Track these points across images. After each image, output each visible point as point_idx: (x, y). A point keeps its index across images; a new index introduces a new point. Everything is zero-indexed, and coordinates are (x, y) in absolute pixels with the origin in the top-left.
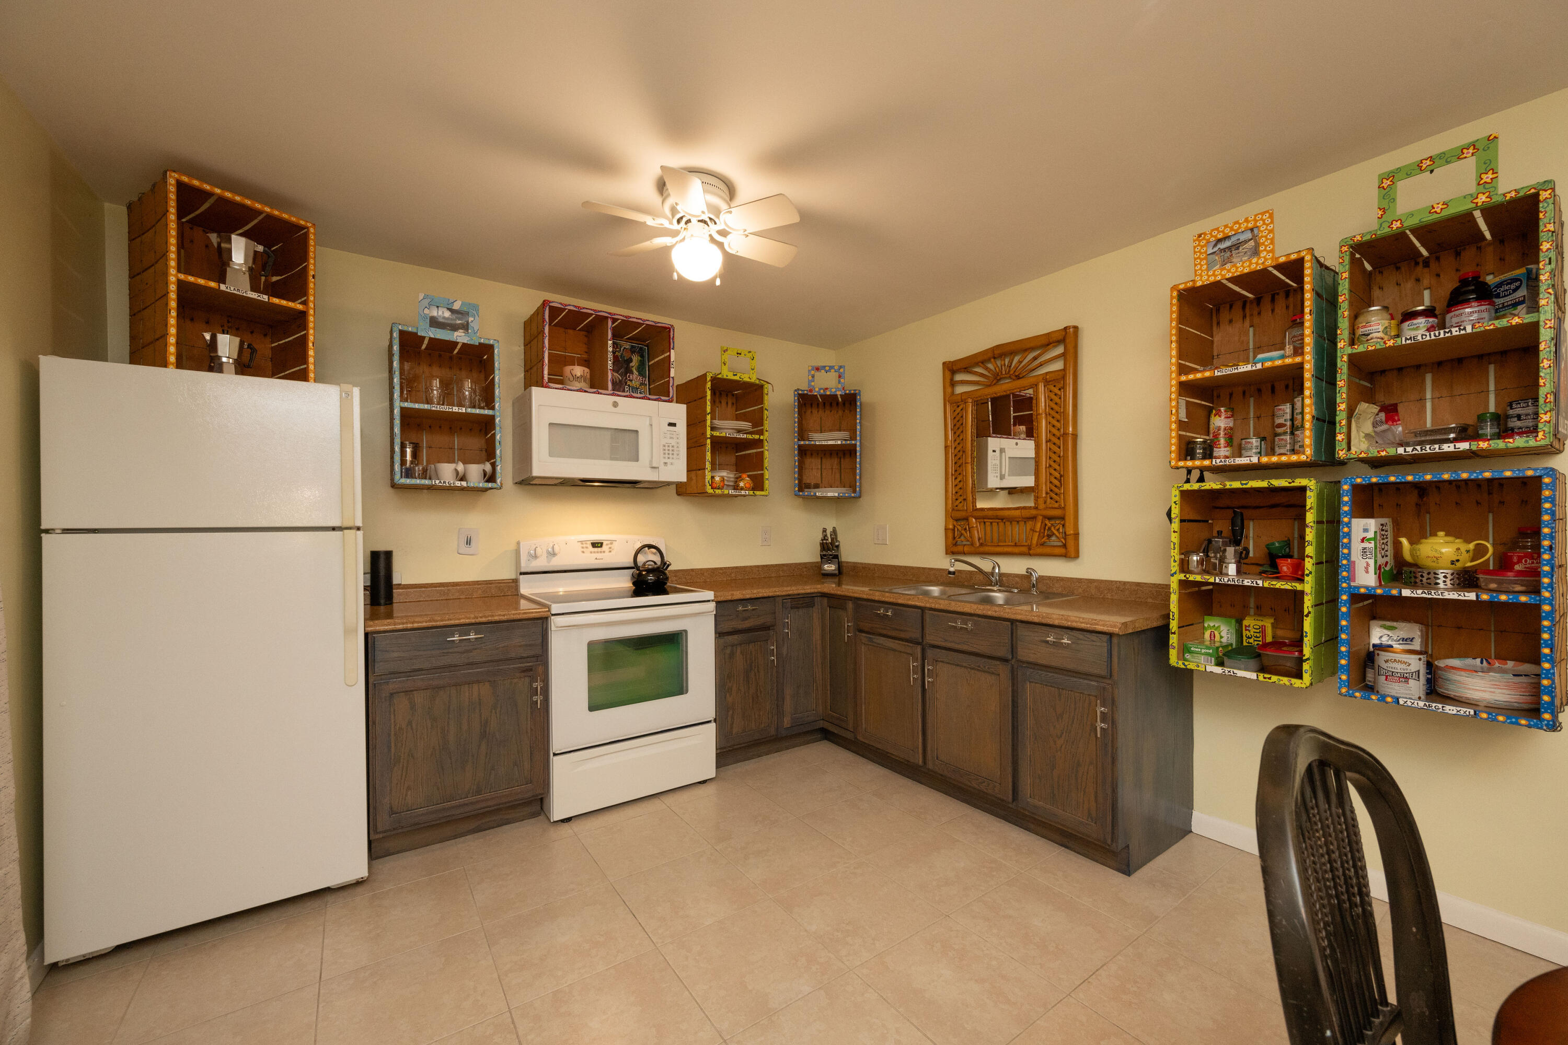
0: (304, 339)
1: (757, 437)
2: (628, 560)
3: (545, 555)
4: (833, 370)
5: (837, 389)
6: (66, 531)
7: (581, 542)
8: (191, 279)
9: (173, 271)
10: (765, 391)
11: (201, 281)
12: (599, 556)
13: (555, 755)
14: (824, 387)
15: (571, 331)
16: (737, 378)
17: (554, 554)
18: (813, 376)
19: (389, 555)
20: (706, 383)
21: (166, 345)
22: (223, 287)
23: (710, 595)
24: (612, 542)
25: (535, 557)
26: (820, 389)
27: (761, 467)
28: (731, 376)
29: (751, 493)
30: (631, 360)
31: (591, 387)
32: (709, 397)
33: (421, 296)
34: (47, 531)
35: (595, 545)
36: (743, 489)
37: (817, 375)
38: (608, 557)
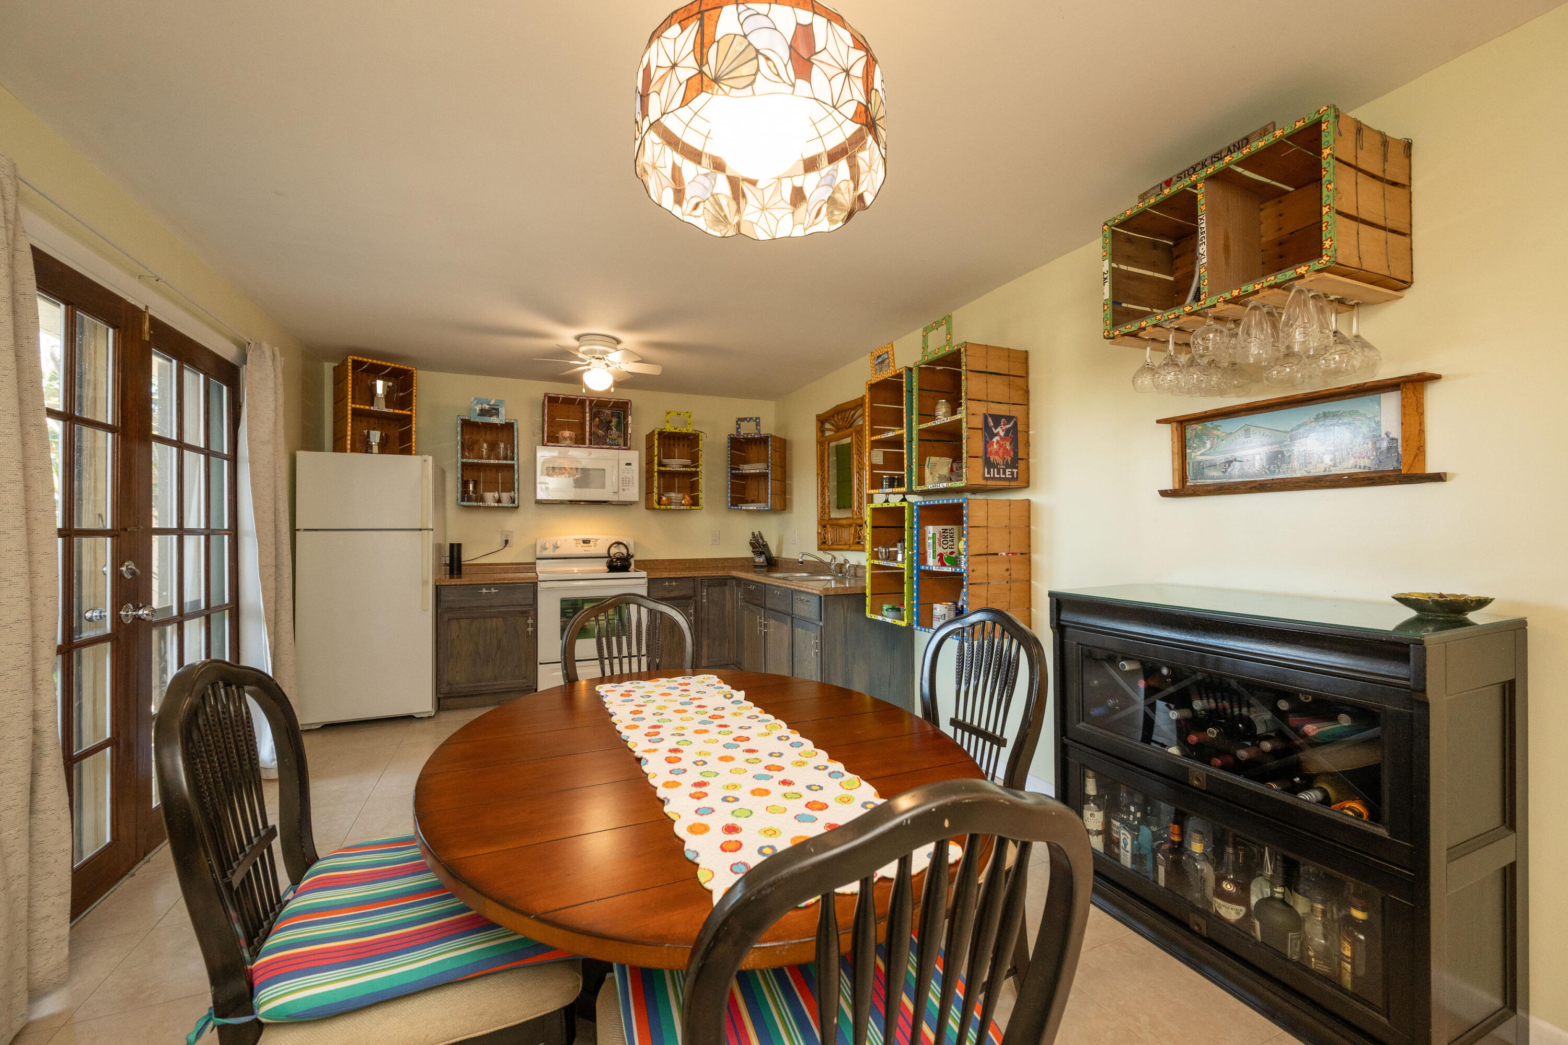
0: (411, 429)
1: (694, 469)
2: (604, 552)
3: (552, 548)
4: (750, 422)
5: (755, 434)
6: (306, 530)
7: (576, 540)
8: (358, 406)
9: (350, 404)
10: (700, 438)
11: (362, 407)
12: (587, 549)
13: (540, 664)
14: (747, 432)
15: (571, 406)
16: (677, 431)
17: (557, 547)
18: (739, 425)
19: (459, 545)
20: (654, 435)
21: (346, 440)
22: (372, 408)
23: (644, 574)
24: (596, 540)
25: (545, 549)
26: (744, 434)
27: (697, 490)
28: (673, 430)
29: (688, 508)
30: (611, 421)
31: (576, 443)
32: (656, 445)
33: (473, 399)
34: (298, 530)
35: (585, 542)
36: (683, 505)
37: (742, 424)
38: (592, 550)
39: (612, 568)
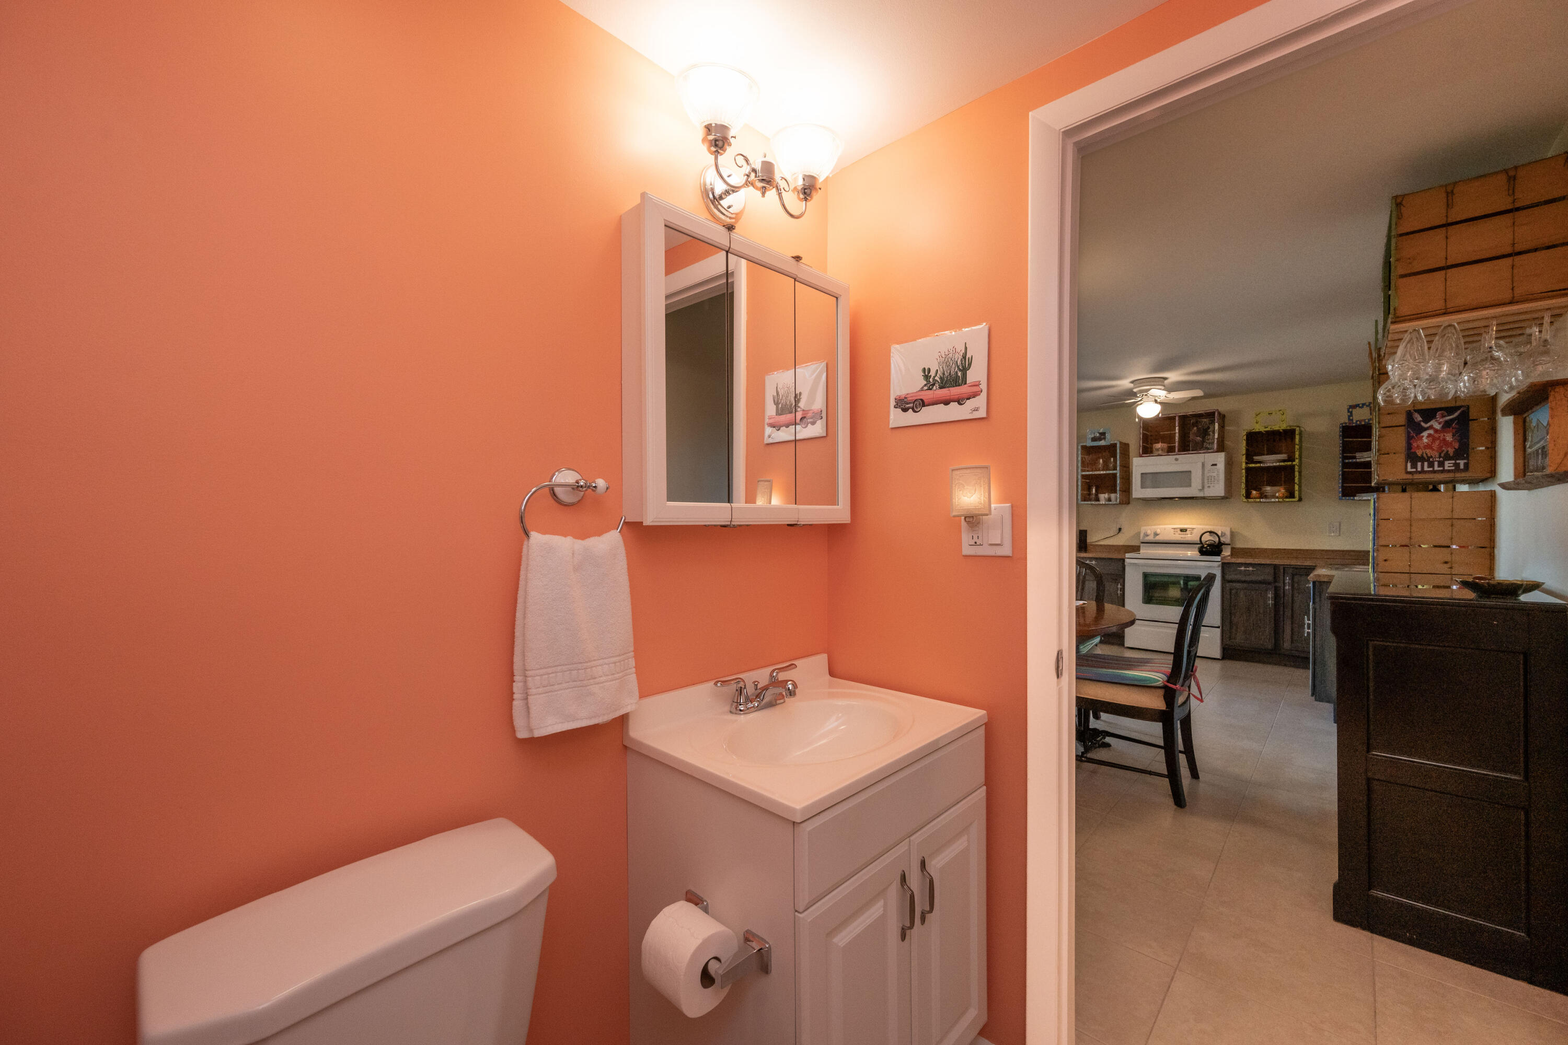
1: (1289, 463)
2: (1197, 539)
3: (1152, 535)
4: (1365, 406)
7: (1174, 529)
10: (1297, 432)
12: (1184, 536)
14: (1361, 418)
16: (1270, 429)
17: (1157, 535)
18: (1351, 413)
19: (1086, 531)
24: (1193, 529)
25: (1147, 536)
26: (1357, 421)
28: (1265, 429)
29: (1285, 500)
31: (1167, 452)
33: (1088, 430)
35: (1182, 530)
36: (1277, 498)
37: (1355, 411)
38: (1188, 537)
39: (1203, 552)
